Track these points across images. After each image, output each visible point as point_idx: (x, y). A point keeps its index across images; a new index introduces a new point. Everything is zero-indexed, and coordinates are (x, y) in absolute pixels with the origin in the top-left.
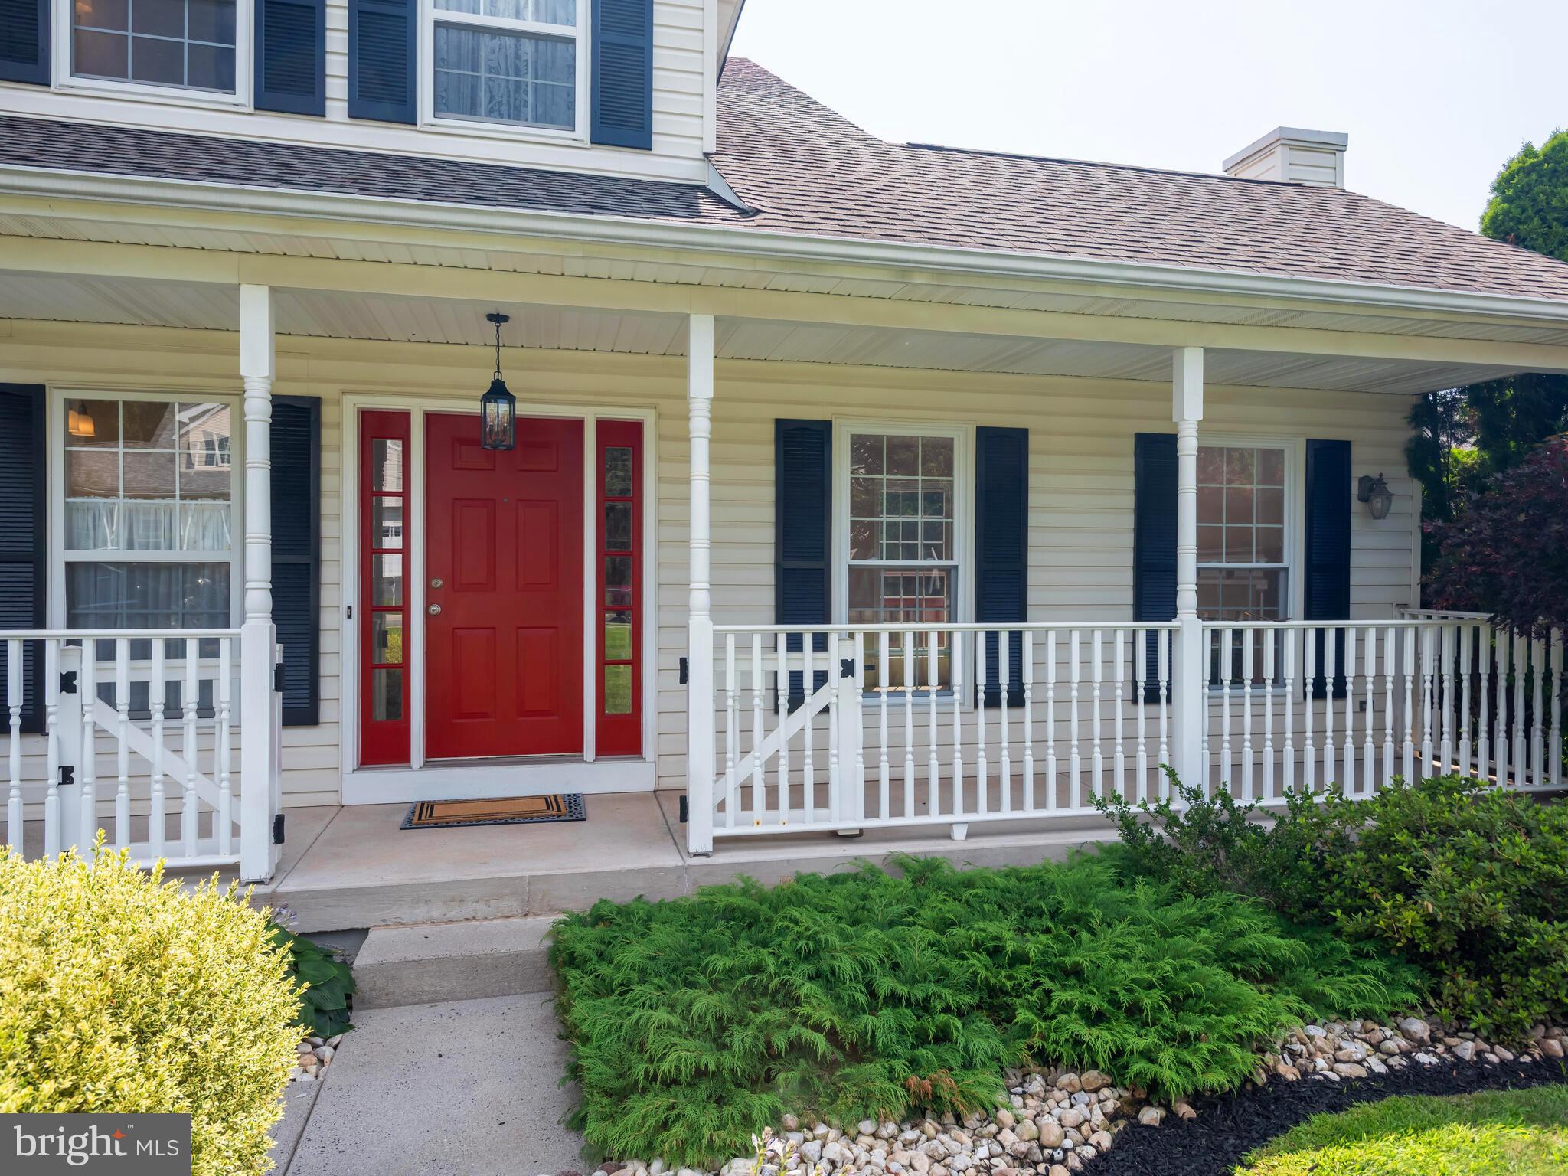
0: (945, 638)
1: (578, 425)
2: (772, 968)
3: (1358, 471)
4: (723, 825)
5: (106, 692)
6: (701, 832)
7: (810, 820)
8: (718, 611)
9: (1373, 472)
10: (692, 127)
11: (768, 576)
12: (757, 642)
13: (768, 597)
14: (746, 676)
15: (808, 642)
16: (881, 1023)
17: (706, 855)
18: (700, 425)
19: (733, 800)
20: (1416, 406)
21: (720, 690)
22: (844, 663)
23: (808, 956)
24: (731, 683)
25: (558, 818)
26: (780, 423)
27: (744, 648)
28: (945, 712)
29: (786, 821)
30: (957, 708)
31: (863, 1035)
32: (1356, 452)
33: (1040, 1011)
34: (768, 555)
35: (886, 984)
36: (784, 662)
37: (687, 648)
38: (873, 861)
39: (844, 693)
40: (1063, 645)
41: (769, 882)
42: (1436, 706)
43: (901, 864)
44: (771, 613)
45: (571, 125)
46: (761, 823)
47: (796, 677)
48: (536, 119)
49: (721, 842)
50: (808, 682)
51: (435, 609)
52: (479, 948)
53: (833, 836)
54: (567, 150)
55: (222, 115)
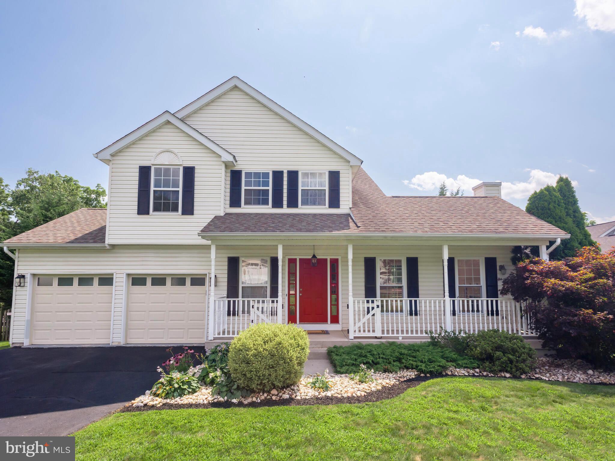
0: (401, 301)
1: (326, 260)
2: (364, 353)
3: (498, 264)
4: (355, 334)
5: (258, 308)
6: (351, 335)
7: (371, 334)
8: (354, 295)
9: (502, 264)
10: (347, 203)
11: (363, 288)
12: (361, 301)
13: (364, 292)
14: (359, 308)
15: (370, 302)
16: (380, 360)
17: (352, 339)
18: (350, 263)
19: (357, 331)
20: (513, 249)
21: (355, 311)
22: (377, 305)
23: (369, 352)
24: (356, 309)
25: (325, 334)
26: (365, 258)
27: (359, 302)
28: (402, 316)
29: (367, 334)
30: (404, 316)
31: (377, 362)
32: (498, 260)
33: (406, 361)
34: (363, 284)
35: (381, 356)
36: (366, 305)
37: (348, 302)
38: (383, 342)
39: (378, 311)
40: (425, 302)
41: (364, 344)
42: (526, 319)
43: (388, 342)
44: (364, 296)
45: (325, 205)
46: (362, 334)
47: (368, 308)
48: (318, 204)
49: (355, 338)
50: (370, 309)
51: (301, 294)
52: (316, 351)
53: (376, 338)
54: (324, 210)
55: (268, 209)
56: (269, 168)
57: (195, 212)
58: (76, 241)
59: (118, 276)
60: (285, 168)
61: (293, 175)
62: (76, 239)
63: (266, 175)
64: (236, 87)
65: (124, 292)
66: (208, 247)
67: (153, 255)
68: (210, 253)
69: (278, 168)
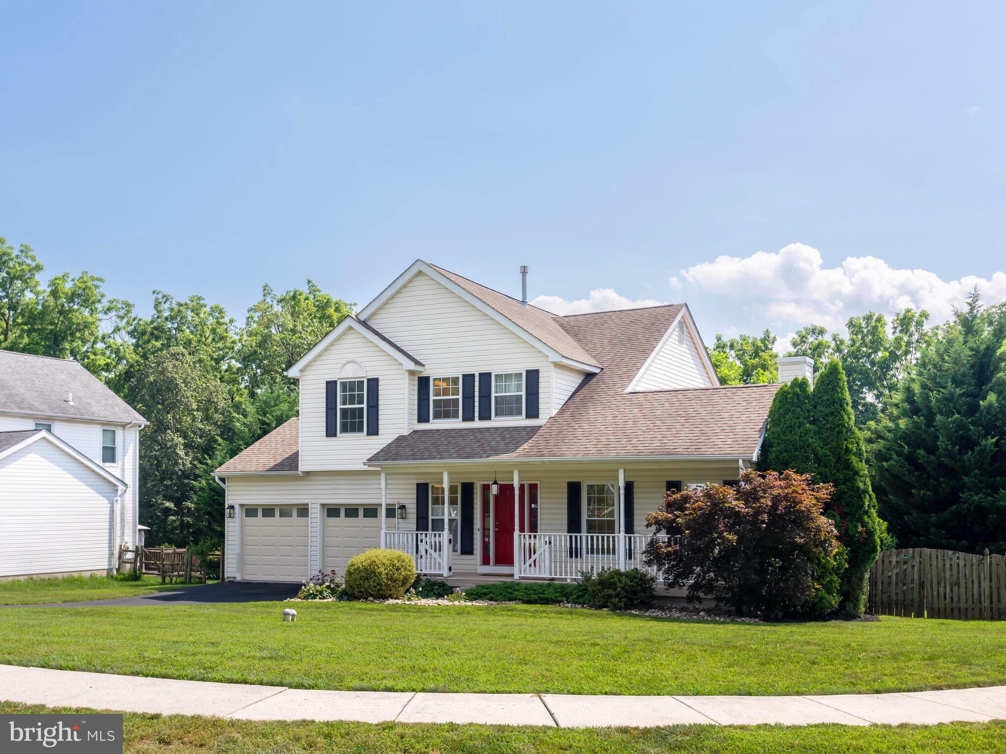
7: (538, 575)
10: (547, 411)
11: (566, 522)
15: (538, 537)
22: (545, 542)
26: (568, 483)
34: (566, 517)
36: (533, 541)
39: (546, 548)
45: (522, 415)
48: (514, 415)
51: (497, 529)
54: (520, 421)
55: (456, 424)
56: (458, 371)
57: (380, 432)
58: (275, 468)
59: (313, 506)
60: (476, 370)
61: (485, 377)
62: (275, 466)
63: (455, 380)
64: (420, 273)
65: (318, 525)
66: (377, 473)
67: (345, 482)
68: (380, 479)
69: (468, 371)
